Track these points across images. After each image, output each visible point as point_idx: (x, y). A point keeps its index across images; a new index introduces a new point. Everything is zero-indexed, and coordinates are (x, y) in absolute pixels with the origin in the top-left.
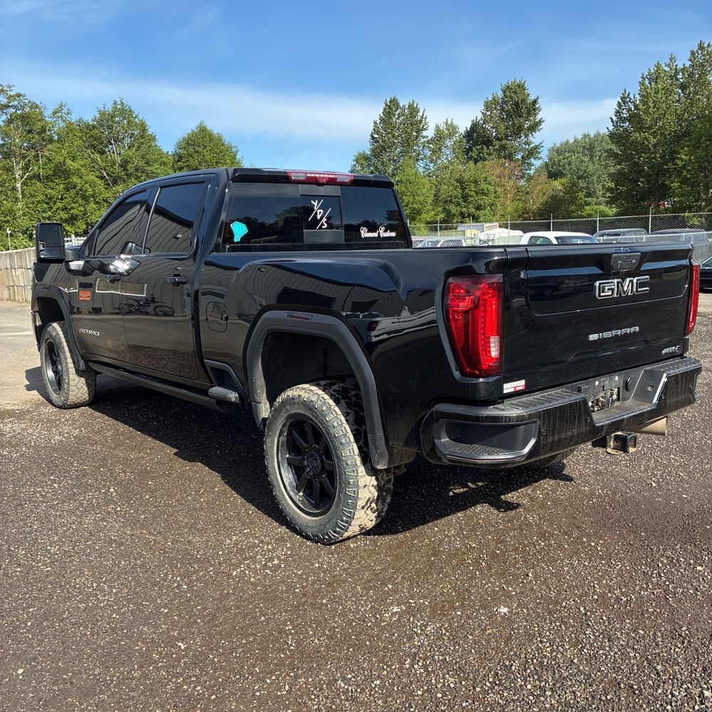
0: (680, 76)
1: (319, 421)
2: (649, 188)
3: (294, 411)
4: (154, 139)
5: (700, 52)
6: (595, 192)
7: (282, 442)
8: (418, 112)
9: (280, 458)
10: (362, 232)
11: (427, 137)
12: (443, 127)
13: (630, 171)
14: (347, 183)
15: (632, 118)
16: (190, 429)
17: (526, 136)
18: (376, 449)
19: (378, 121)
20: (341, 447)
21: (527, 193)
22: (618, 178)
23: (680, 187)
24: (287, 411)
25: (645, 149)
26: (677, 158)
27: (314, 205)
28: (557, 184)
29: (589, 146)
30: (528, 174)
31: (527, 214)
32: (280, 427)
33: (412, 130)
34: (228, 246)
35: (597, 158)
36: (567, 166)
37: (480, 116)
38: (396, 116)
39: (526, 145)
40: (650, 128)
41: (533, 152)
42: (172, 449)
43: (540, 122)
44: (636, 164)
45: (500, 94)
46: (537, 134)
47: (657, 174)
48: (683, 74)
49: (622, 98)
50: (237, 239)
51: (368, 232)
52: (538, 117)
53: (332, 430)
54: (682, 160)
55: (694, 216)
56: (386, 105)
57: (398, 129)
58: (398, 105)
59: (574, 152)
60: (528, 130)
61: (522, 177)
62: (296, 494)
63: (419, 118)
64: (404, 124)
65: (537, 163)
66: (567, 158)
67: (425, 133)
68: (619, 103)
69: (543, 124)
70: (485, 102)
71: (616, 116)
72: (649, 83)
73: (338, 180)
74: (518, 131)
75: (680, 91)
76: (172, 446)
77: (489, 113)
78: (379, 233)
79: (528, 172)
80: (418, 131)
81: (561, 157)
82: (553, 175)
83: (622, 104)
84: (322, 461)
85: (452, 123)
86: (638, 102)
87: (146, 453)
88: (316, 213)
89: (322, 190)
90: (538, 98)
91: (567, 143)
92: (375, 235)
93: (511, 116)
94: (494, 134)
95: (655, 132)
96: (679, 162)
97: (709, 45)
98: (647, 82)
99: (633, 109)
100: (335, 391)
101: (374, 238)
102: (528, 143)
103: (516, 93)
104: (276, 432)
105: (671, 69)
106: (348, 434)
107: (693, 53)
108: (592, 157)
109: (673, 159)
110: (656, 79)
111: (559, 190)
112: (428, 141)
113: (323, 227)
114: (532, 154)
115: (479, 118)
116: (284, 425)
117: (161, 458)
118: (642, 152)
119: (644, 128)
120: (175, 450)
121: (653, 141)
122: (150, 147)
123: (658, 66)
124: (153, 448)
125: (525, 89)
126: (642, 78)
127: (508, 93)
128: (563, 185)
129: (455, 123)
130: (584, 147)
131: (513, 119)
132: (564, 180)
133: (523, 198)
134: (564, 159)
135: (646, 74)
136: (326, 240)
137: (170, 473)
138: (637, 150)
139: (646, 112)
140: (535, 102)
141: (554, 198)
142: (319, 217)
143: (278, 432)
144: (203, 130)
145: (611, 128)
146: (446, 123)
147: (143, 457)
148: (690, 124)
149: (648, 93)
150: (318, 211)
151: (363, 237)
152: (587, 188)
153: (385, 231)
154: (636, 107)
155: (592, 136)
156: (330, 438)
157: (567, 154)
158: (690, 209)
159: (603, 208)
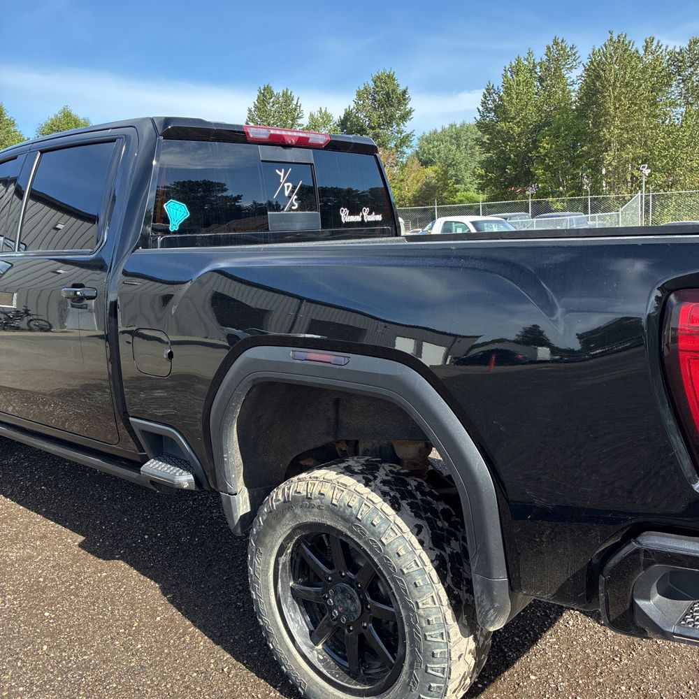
0: (538, 69)
1: (366, 543)
2: (516, 175)
3: (310, 519)
4: (13, 124)
5: (555, 47)
6: (463, 179)
7: (284, 564)
8: (293, 100)
9: (280, 589)
10: (342, 215)
11: (303, 125)
12: (317, 115)
13: (498, 158)
14: (321, 145)
15: (497, 109)
16: (97, 496)
17: (398, 125)
18: (492, 601)
19: (253, 109)
20: (415, 592)
21: (402, 180)
22: (487, 165)
23: (544, 174)
24: (295, 516)
25: (511, 138)
26: (540, 147)
27: (280, 176)
28: (430, 171)
29: (456, 136)
30: (402, 162)
31: (403, 200)
32: (280, 541)
33: (287, 118)
34: (160, 239)
35: (464, 147)
36: (436, 154)
37: (352, 105)
38: (271, 104)
39: (398, 133)
40: (514, 118)
41: (404, 141)
42: (75, 535)
43: (410, 112)
44: (503, 152)
45: (371, 84)
46: (408, 123)
47: (523, 162)
48: (541, 68)
49: (487, 90)
50: (174, 226)
51: (350, 214)
52: (408, 107)
53: (394, 561)
54: (544, 148)
55: (557, 201)
56: (260, 92)
57: (273, 117)
58: (272, 93)
59: (442, 141)
60: (400, 119)
61: (396, 165)
62: (312, 648)
63: (294, 106)
64: (279, 112)
65: (409, 151)
66: (436, 147)
67: (300, 121)
68: (485, 94)
69: (413, 113)
70: (357, 92)
71: (482, 106)
72: (511, 76)
73: (310, 141)
74: (390, 120)
75: (538, 84)
76: (75, 529)
77: (362, 102)
78: (363, 217)
79: (401, 160)
80: (293, 119)
81: (431, 146)
82: (425, 163)
83: (487, 95)
84: (364, 602)
85: (326, 111)
86: (502, 93)
87: (35, 548)
88: (283, 186)
89: (291, 155)
90: (407, 89)
91: (435, 132)
92: (357, 218)
93: (383, 106)
94: (367, 122)
95: (519, 122)
96: (542, 150)
97: (562, 41)
98: (509, 74)
99: (497, 100)
100: (384, 482)
101: (357, 222)
102: (400, 132)
103: (386, 84)
104: (273, 548)
105: (529, 63)
106: (427, 569)
107: (549, 48)
108: (458, 146)
109: (536, 148)
110: (518, 71)
111: (432, 177)
112: (303, 129)
113: (293, 208)
114: (404, 142)
115: (352, 107)
116: (289, 538)
117: (60, 556)
118: (508, 141)
119: (509, 118)
120: (81, 538)
121: (517, 130)
122: (8, 132)
123: (518, 60)
124: (45, 536)
125: (394, 80)
126: (505, 71)
127: (378, 83)
128: (436, 172)
129: (328, 112)
130: (451, 137)
131: (384, 108)
132: (435, 168)
133: (398, 185)
134: (433, 147)
135: (508, 67)
136: (298, 227)
137: (77, 588)
138: (503, 139)
139: (510, 102)
140: (405, 92)
141: (427, 184)
142: (287, 194)
143: (276, 549)
144: (67, 115)
145: (478, 118)
146: (321, 112)
147: (30, 557)
148: (548, 115)
149: (510, 85)
150: (286, 185)
151: (344, 221)
152: (456, 175)
153: (370, 213)
154: (501, 98)
155: (458, 126)
156: (390, 573)
157: (436, 143)
158: (553, 194)
159: (472, 194)
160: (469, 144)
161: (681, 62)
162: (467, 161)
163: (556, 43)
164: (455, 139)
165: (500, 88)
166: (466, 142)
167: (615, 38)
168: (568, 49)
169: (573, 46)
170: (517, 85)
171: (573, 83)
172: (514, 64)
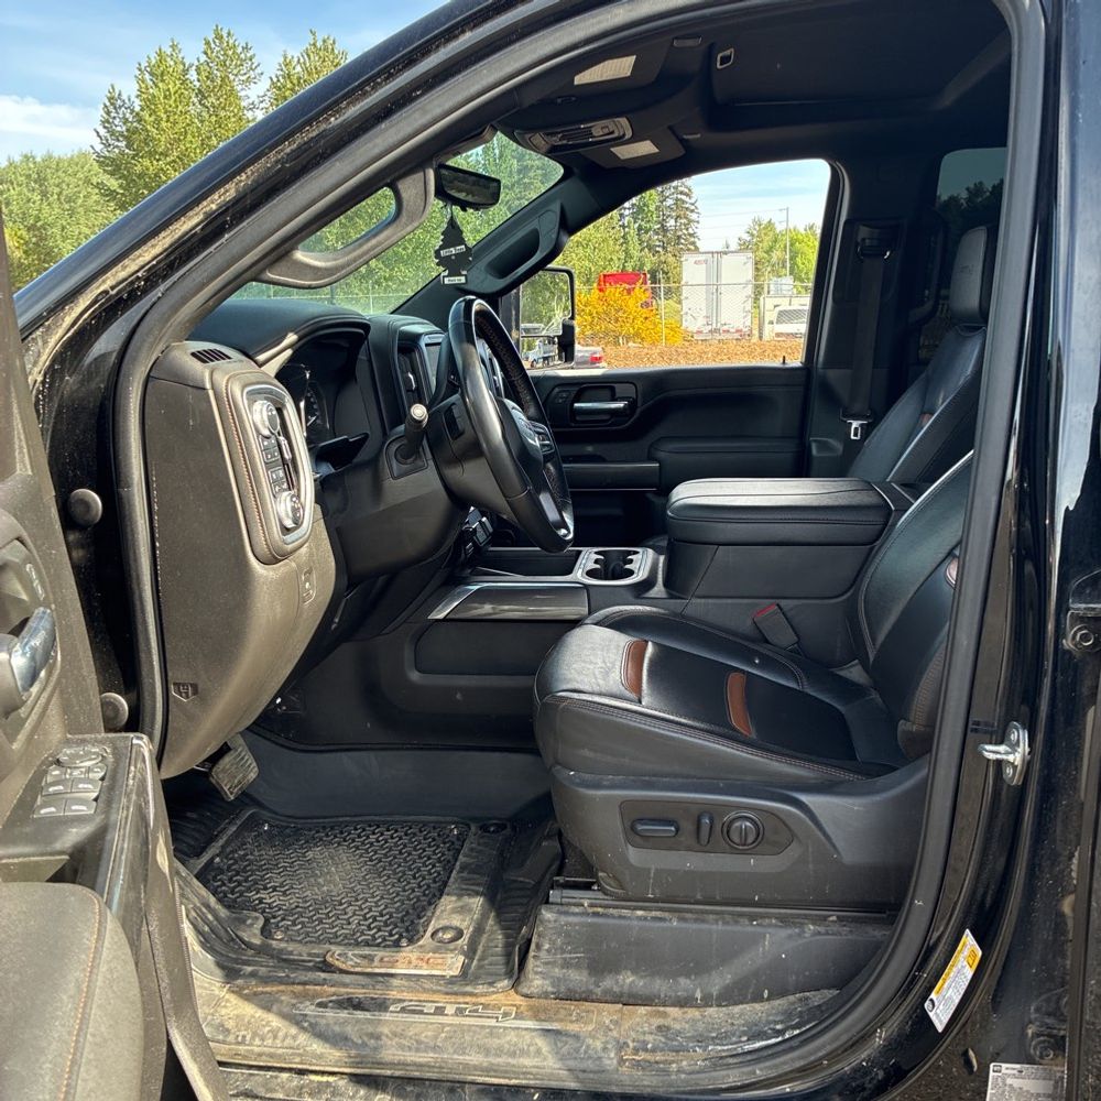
160: (64, 193)
162: (65, 223)
163: (219, 37)
164: (35, 182)
165: (133, 99)
166: (57, 190)
167: (319, 44)
168: (239, 50)
169: (247, 44)
170: (165, 97)
171: (253, 107)
172: (154, 62)
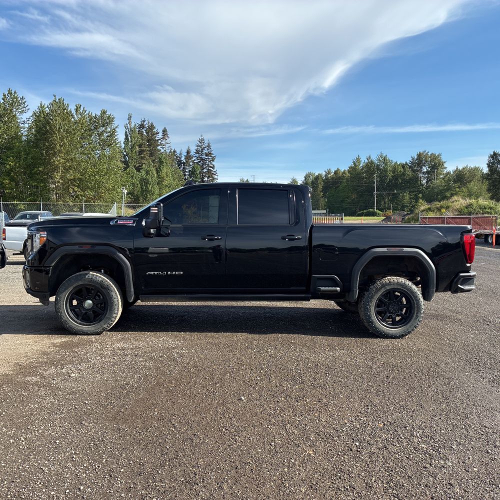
5: (9, 95)
23: (10, 183)
54: (10, 165)
96: (8, 167)
97: (15, 93)
107: (5, 95)
161: (97, 123)
163: (10, 93)
167: (57, 100)
168: (19, 99)
169: (23, 97)
171: (24, 123)
